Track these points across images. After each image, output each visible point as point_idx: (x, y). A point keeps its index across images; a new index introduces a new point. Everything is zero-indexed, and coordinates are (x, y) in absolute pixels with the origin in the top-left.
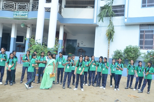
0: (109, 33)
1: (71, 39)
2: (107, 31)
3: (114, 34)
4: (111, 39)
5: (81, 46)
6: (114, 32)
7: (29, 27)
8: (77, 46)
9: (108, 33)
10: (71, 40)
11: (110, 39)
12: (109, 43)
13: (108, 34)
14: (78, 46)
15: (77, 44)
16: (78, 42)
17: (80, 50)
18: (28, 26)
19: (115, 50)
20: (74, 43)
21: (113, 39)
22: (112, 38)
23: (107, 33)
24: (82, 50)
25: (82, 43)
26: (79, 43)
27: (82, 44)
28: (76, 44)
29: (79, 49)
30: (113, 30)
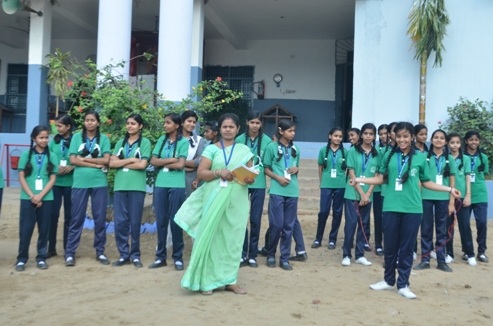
0: (425, 23)
1: (223, 64)
2: (412, 16)
3: (448, 28)
4: (433, 54)
5: (273, 93)
6: (444, 20)
7: (40, 14)
8: (255, 97)
9: (416, 28)
10: (227, 68)
11: (428, 55)
12: (423, 72)
13: (420, 32)
14: (261, 97)
15: (256, 88)
16: (257, 78)
17: (272, 111)
18: (33, 7)
19: (454, 102)
20: (240, 81)
21: (443, 54)
22: (439, 45)
23: (414, 25)
24: (281, 112)
25: (278, 79)
26: (262, 83)
27: (278, 84)
28: (252, 89)
29: (268, 107)
30: (438, 13)
